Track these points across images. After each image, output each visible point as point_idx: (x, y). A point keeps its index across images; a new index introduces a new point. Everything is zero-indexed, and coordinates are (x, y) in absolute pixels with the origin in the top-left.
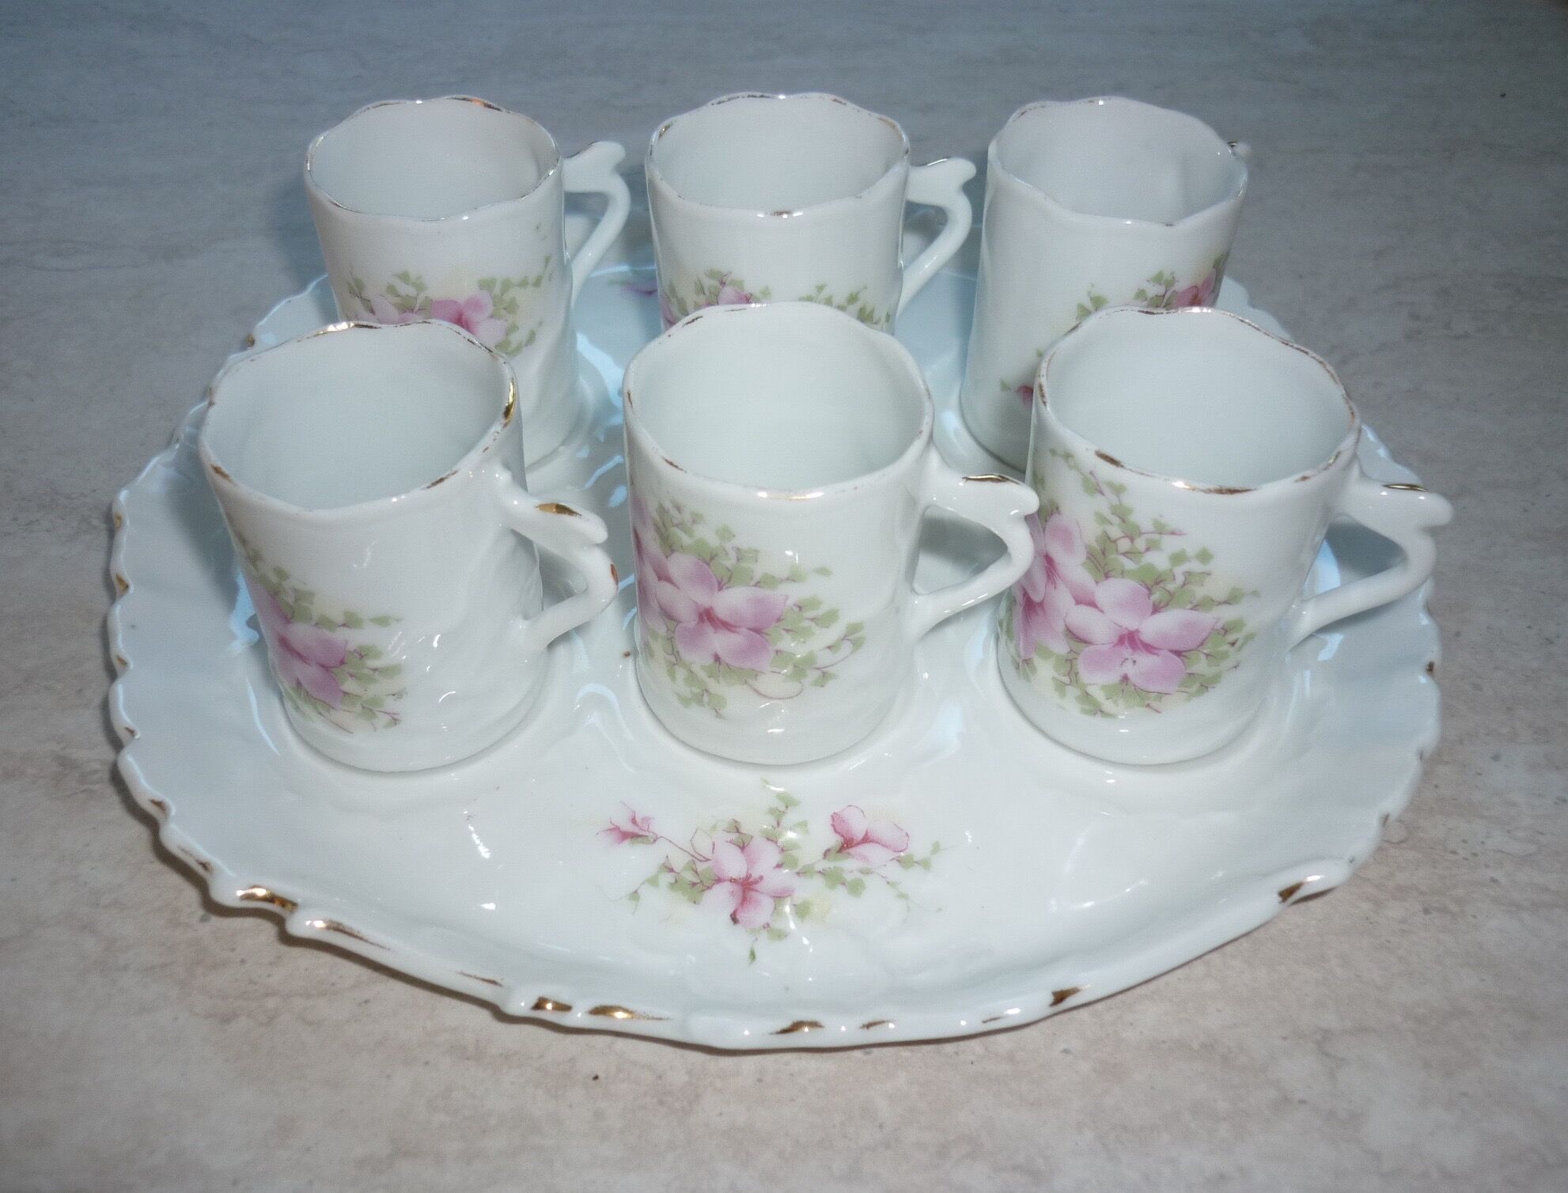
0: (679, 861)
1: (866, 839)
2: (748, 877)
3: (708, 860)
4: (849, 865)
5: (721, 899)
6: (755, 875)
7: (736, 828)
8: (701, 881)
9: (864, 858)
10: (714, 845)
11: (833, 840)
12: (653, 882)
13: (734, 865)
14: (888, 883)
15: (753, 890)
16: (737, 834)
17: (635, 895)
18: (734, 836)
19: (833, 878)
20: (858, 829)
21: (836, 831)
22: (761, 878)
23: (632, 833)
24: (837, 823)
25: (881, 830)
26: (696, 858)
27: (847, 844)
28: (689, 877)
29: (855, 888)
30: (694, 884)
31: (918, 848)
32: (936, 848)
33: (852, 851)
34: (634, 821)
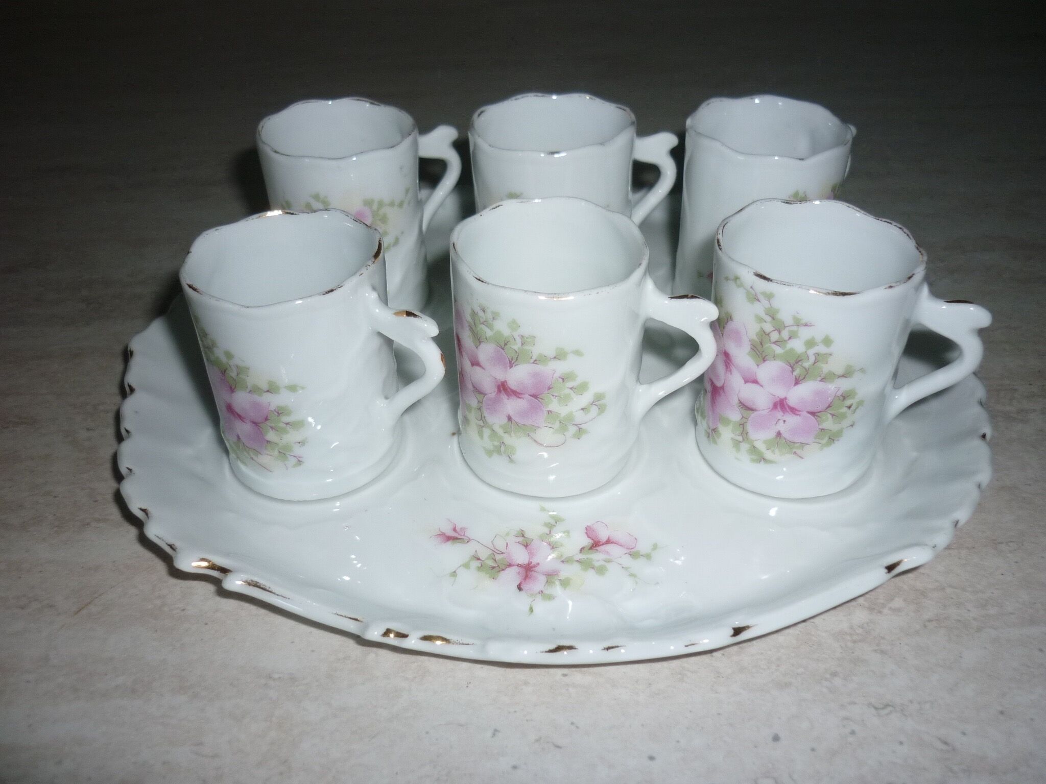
0: (484, 554)
1: (608, 542)
2: (529, 564)
3: (503, 553)
4: (597, 557)
5: (511, 577)
6: (534, 562)
7: (522, 534)
8: (498, 566)
9: (607, 553)
10: (507, 544)
11: (586, 542)
12: (466, 566)
13: (521, 556)
14: (623, 567)
15: (532, 571)
16: (523, 538)
17: (454, 574)
18: (521, 539)
19: (587, 565)
20: (603, 535)
21: (588, 536)
22: (538, 564)
23: (453, 537)
24: (589, 532)
25: (618, 535)
26: (495, 552)
27: (596, 545)
28: (491, 563)
29: (601, 571)
30: (493, 568)
31: (643, 547)
32: (655, 547)
33: (599, 548)
34: (455, 530)
